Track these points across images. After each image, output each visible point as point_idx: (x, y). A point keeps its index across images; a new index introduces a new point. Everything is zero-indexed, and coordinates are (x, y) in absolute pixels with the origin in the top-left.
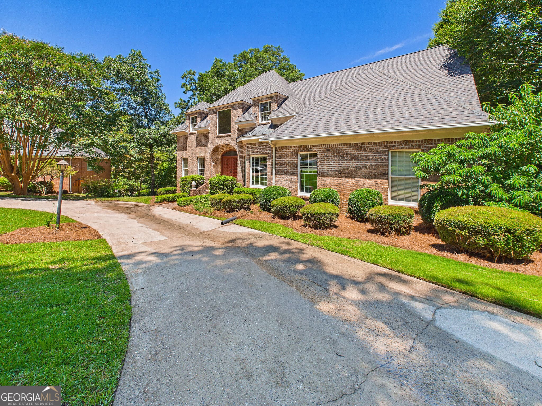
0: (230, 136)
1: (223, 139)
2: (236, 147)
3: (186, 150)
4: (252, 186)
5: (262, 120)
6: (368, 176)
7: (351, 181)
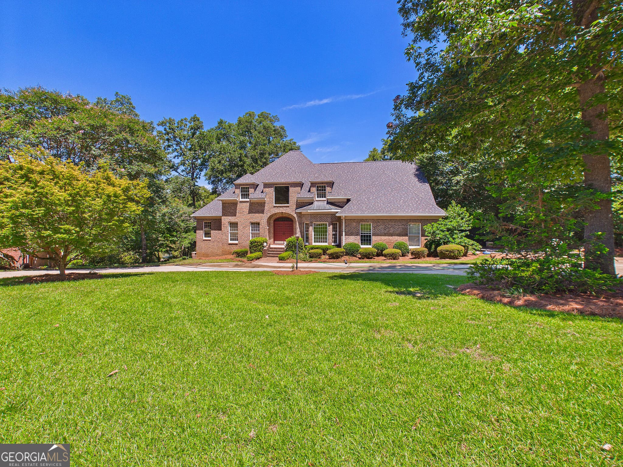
0: (289, 207)
1: (281, 208)
2: (295, 215)
3: (235, 215)
4: (314, 244)
5: (318, 197)
6: (399, 235)
7: (390, 238)
